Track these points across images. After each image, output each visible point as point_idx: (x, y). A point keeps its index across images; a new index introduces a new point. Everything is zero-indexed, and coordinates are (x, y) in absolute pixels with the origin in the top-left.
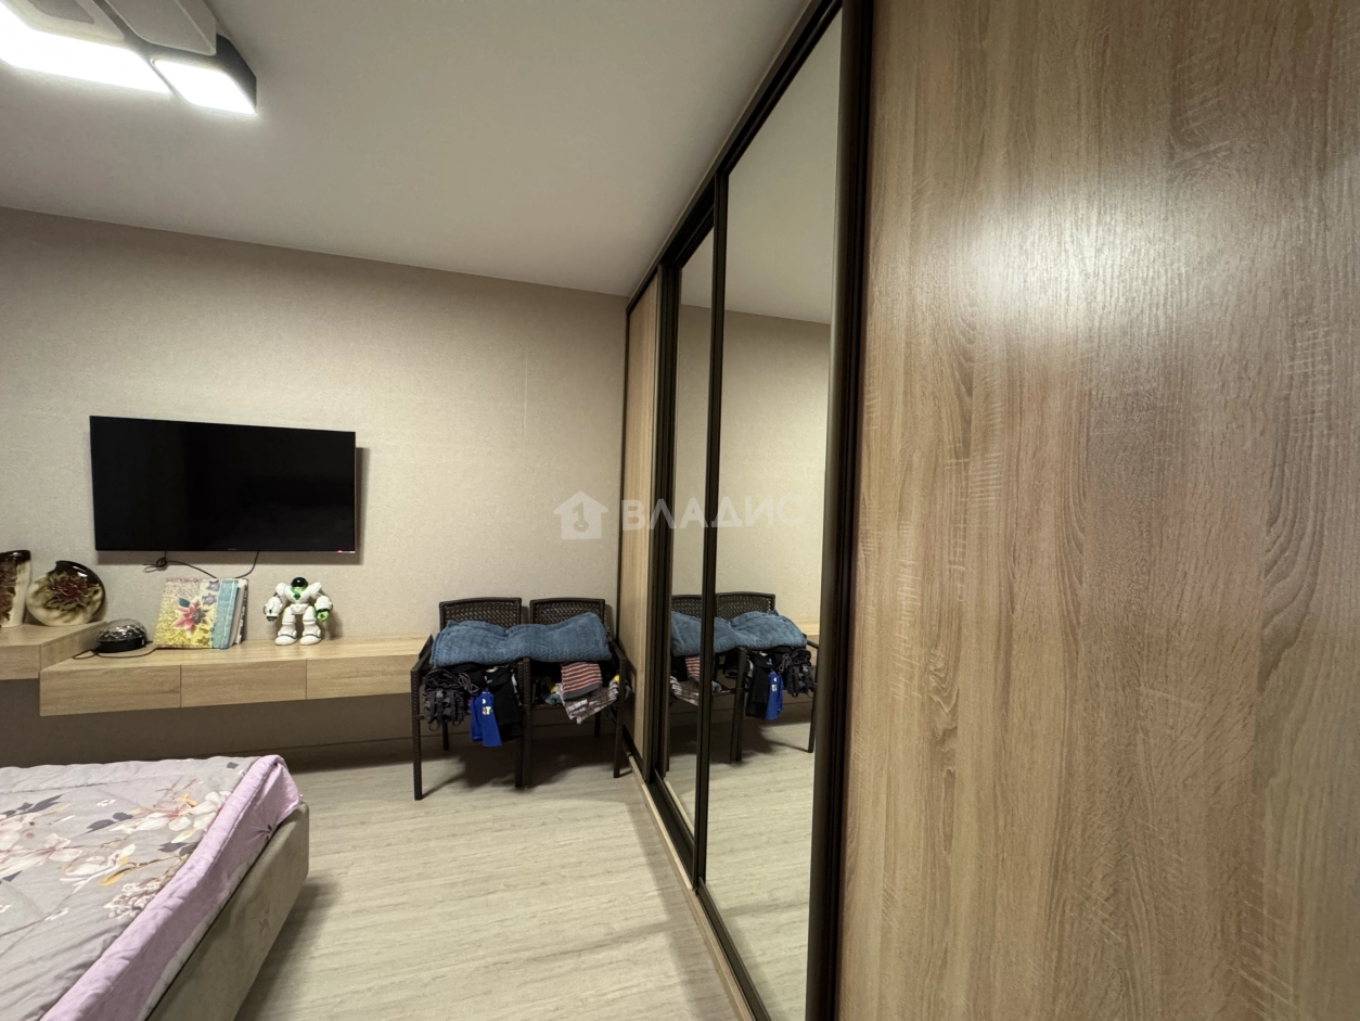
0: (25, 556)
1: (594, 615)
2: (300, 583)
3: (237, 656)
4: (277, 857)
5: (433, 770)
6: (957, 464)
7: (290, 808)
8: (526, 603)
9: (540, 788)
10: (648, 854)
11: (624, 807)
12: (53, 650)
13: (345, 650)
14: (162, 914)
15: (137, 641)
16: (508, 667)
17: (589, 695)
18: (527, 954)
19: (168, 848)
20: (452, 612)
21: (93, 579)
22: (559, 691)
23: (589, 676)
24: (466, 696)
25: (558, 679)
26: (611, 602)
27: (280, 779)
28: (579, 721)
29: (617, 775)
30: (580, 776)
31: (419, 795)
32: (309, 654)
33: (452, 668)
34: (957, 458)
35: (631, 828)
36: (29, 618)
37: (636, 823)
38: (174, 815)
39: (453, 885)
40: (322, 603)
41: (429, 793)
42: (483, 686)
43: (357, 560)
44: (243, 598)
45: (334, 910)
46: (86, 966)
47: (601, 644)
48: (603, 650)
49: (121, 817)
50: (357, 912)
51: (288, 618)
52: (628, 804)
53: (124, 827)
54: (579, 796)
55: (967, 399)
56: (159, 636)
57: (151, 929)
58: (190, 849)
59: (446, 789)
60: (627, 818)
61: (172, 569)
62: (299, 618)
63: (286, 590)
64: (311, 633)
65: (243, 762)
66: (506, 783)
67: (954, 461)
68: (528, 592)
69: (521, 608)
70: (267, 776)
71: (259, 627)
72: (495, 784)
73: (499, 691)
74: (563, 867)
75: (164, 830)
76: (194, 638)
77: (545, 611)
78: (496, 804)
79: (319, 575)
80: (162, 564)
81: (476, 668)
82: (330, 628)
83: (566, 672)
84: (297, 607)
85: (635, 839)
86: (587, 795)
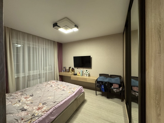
0: (71, 67)
1: (119, 78)
2: (87, 71)
3: (82, 77)
4: (81, 96)
5: (98, 93)
6: (159, 55)
7: (83, 92)
8: (109, 75)
9: (110, 99)
10: (124, 115)
11: (122, 106)
12: (71, 75)
13: (91, 78)
14: (71, 97)
15: (76, 75)
16: (106, 83)
17: (117, 89)
18: (103, 118)
19: (73, 92)
20: (101, 75)
21: (74, 69)
22: (112, 87)
23: (117, 86)
24: (101, 85)
25: (112, 86)
26: (122, 76)
27: (82, 89)
28: (115, 92)
29: (122, 101)
30: (116, 100)
31: (96, 95)
32: (88, 78)
33: (99, 81)
34: (159, 54)
35: (122, 110)
36: (71, 72)
37: (123, 109)
38: (74, 89)
39: (97, 106)
40: (88, 73)
41: (98, 95)
42: (103, 84)
43: (91, 69)
44: (83, 72)
45: (86, 103)
46: (66, 98)
47: (119, 82)
48: (119, 83)
49: (71, 88)
50: (88, 104)
51: (86, 74)
52: (123, 106)
53: (71, 89)
54: (115, 102)
55: (160, 41)
56: (78, 74)
57: (70, 97)
58: (74, 92)
59: (99, 95)
60: (122, 108)
61: (78, 69)
62: (87, 74)
63: (85, 71)
64: (88, 75)
65: (79, 86)
66: (106, 97)
67: (158, 55)
68: (110, 74)
69: (109, 76)
70: (81, 88)
71: (84, 75)
72: (105, 97)
73: (105, 85)
74: (111, 110)
75: (73, 90)
76: (79, 75)
77: (112, 76)
78: (104, 99)
79: (88, 70)
80: (78, 68)
81: (102, 82)
82: (89, 75)
83: (114, 85)
84: (86, 73)
85: (122, 112)
86: (117, 102)
